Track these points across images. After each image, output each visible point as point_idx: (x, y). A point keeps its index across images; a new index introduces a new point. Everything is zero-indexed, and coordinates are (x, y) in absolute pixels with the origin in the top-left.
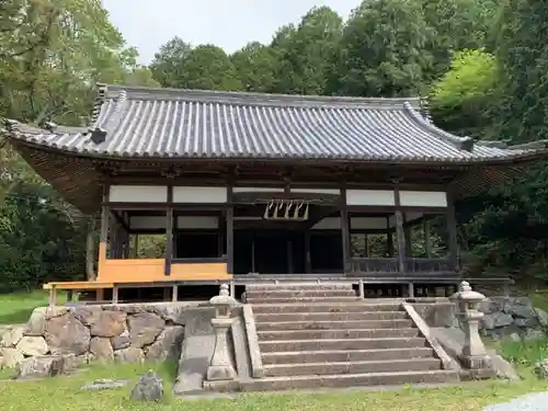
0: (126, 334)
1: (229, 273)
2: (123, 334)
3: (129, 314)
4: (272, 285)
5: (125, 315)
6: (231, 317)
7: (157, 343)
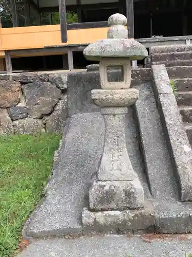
0: (22, 104)
1: (129, 36)
2: (20, 105)
3: (22, 83)
4: (183, 45)
5: (18, 84)
6: (133, 85)
7: (55, 114)
